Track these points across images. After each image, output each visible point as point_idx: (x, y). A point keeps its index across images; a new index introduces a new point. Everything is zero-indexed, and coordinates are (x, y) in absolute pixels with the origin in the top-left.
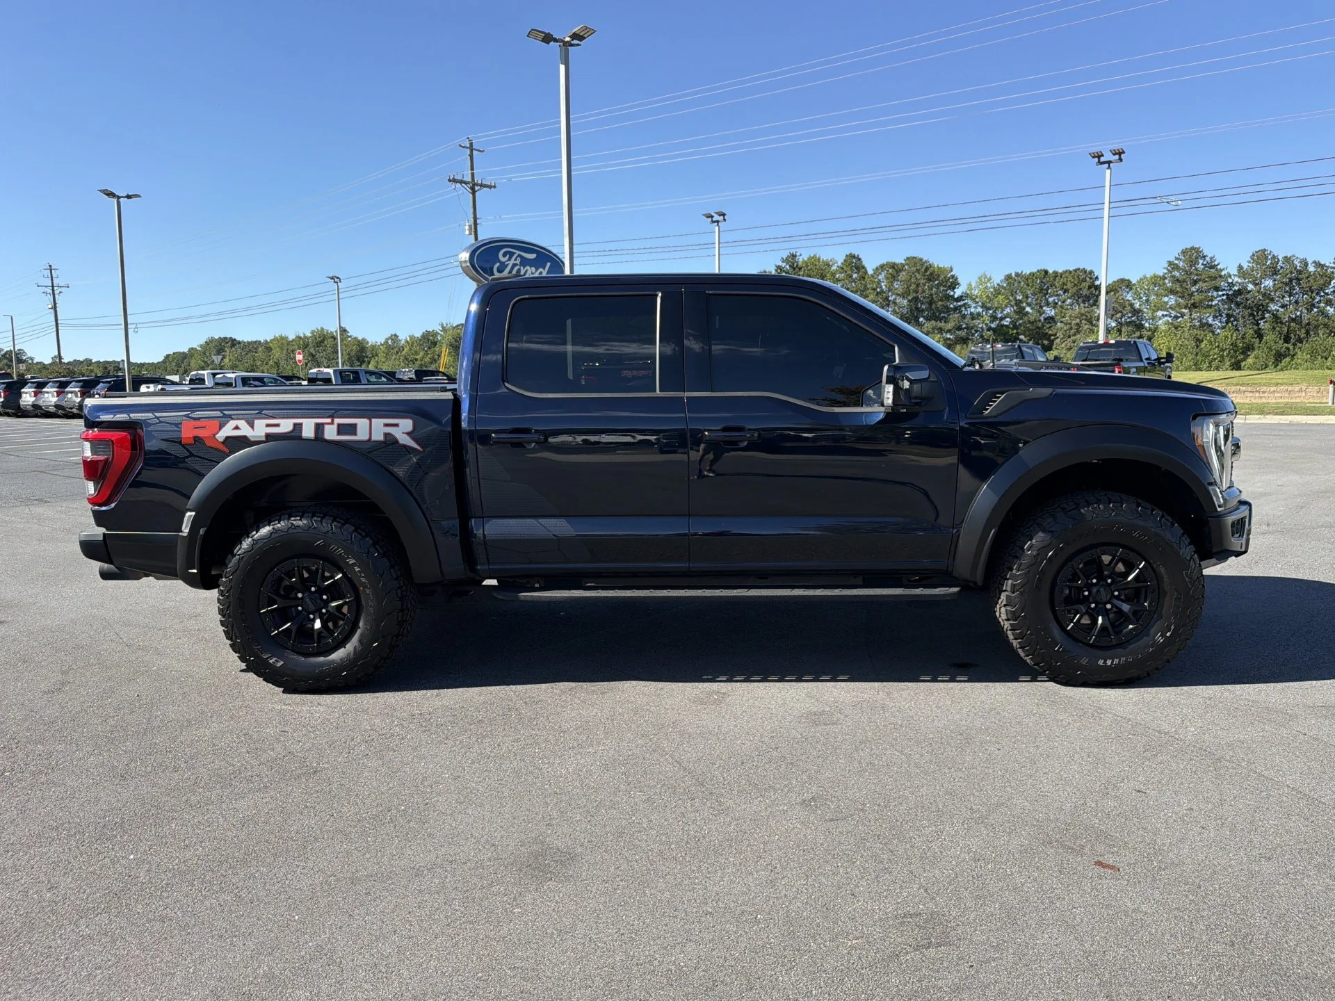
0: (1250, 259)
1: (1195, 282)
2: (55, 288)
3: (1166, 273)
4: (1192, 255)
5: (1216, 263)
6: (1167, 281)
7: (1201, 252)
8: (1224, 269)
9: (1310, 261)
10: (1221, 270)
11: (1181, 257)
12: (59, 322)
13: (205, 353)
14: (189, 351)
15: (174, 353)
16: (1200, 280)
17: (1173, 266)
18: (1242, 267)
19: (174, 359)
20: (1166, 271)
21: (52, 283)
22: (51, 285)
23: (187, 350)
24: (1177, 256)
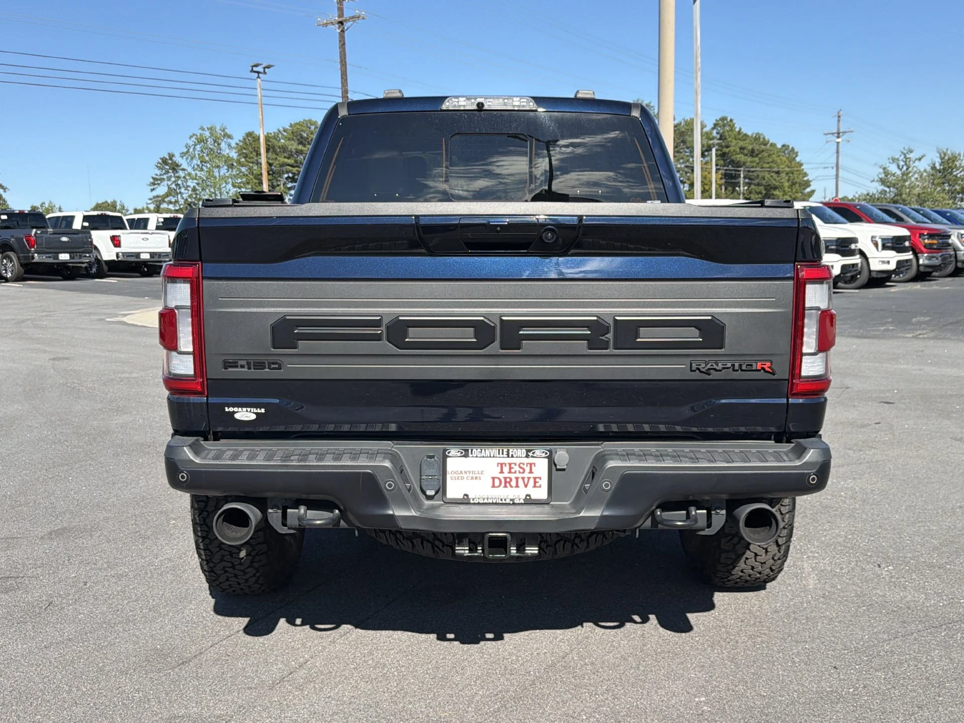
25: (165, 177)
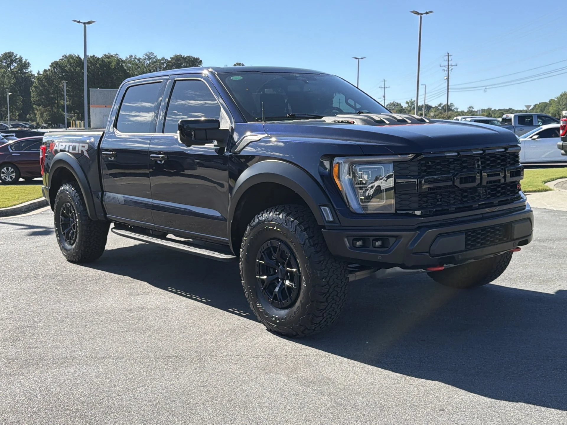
2: (450, 67)
12: (449, 87)
13: (559, 103)
14: (550, 101)
15: (540, 103)
19: (539, 107)
21: (448, 64)
22: (447, 65)
23: (549, 101)
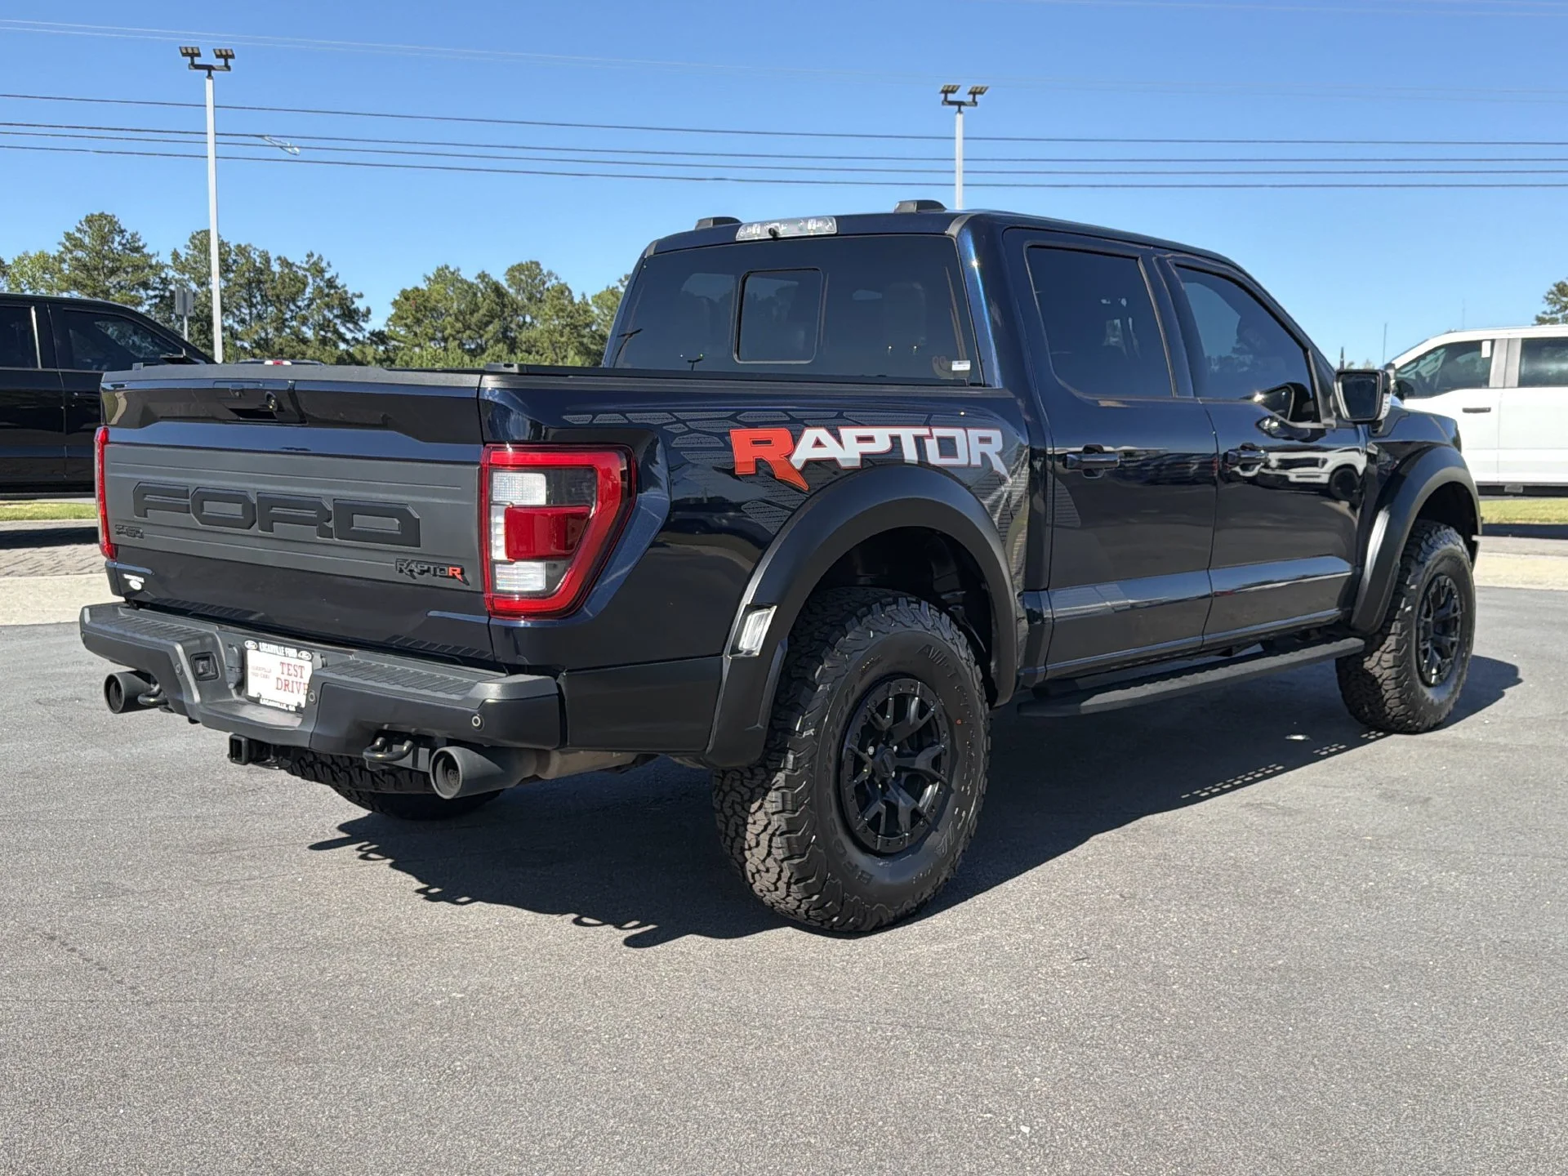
0: (189, 243)
1: (113, 272)
3: (62, 253)
4: (103, 226)
5: (141, 244)
6: (65, 266)
7: (116, 223)
8: (153, 255)
9: (273, 256)
10: (151, 257)
11: (86, 228)
16: (118, 269)
17: (74, 242)
18: (178, 254)
20: (62, 249)
24: (79, 226)
25: (1559, 316)
